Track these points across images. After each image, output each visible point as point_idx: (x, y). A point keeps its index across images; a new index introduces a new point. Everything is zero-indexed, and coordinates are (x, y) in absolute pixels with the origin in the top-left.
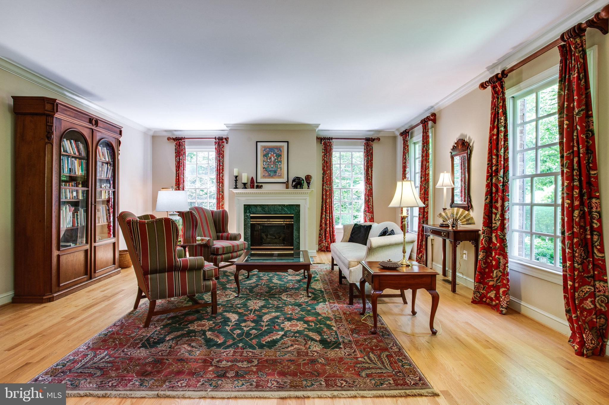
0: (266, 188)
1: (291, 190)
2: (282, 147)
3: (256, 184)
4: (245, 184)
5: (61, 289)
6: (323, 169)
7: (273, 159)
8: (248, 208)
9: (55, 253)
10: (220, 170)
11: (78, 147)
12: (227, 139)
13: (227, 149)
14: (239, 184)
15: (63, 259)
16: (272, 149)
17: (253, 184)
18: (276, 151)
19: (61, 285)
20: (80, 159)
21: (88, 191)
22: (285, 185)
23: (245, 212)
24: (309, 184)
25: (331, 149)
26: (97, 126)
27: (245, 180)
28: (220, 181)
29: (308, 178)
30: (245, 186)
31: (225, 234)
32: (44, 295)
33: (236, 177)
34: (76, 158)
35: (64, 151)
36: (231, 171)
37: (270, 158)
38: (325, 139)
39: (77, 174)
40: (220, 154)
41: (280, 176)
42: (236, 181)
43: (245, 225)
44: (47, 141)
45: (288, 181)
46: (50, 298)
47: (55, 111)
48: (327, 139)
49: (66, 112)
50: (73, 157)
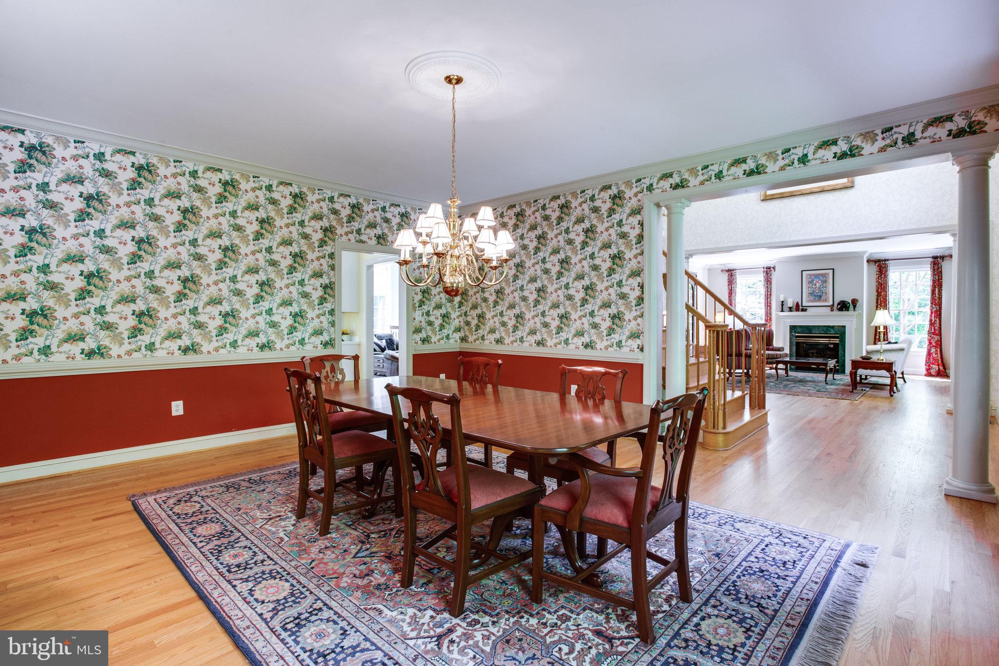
0: (810, 311)
1: (836, 312)
2: (828, 274)
3: (801, 308)
4: (790, 308)
6: (877, 291)
7: (818, 285)
8: (793, 328)
10: (768, 296)
12: (774, 268)
13: (775, 277)
14: (785, 308)
16: (817, 276)
17: (798, 308)
18: (821, 278)
22: (829, 308)
23: (791, 332)
24: (855, 307)
25: (886, 271)
27: (790, 305)
28: (768, 305)
29: (854, 302)
30: (790, 309)
31: (771, 347)
33: (782, 302)
36: (778, 297)
37: (815, 285)
38: (879, 261)
40: (768, 281)
41: (826, 300)
42: (782, 305)
43: (790, 342)
45: (833, 305)
48: (882, 261)
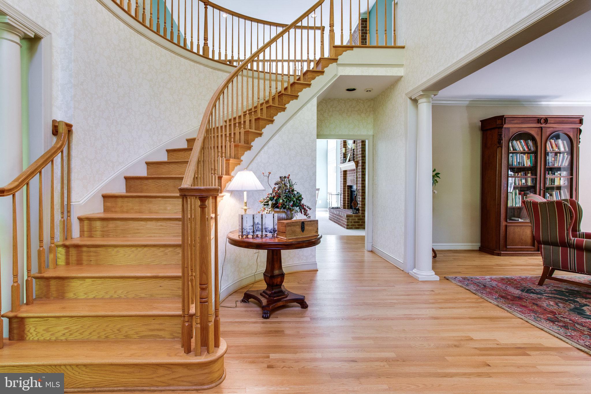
5: (508, 250)
9: (503, 223)
11: (527, 145)
15: (510, 230)
19: (508, 247)
20: (528, 153)
21: (536, 179)
26: (546, 123)
32: (495, 251)
34: (524, 153)
35: (514, 150)
39: (525, 165)
44: (498, 145)
46: (499, 253)
47: (504, 124)
49: (513, 122)
50: (522, 153)
